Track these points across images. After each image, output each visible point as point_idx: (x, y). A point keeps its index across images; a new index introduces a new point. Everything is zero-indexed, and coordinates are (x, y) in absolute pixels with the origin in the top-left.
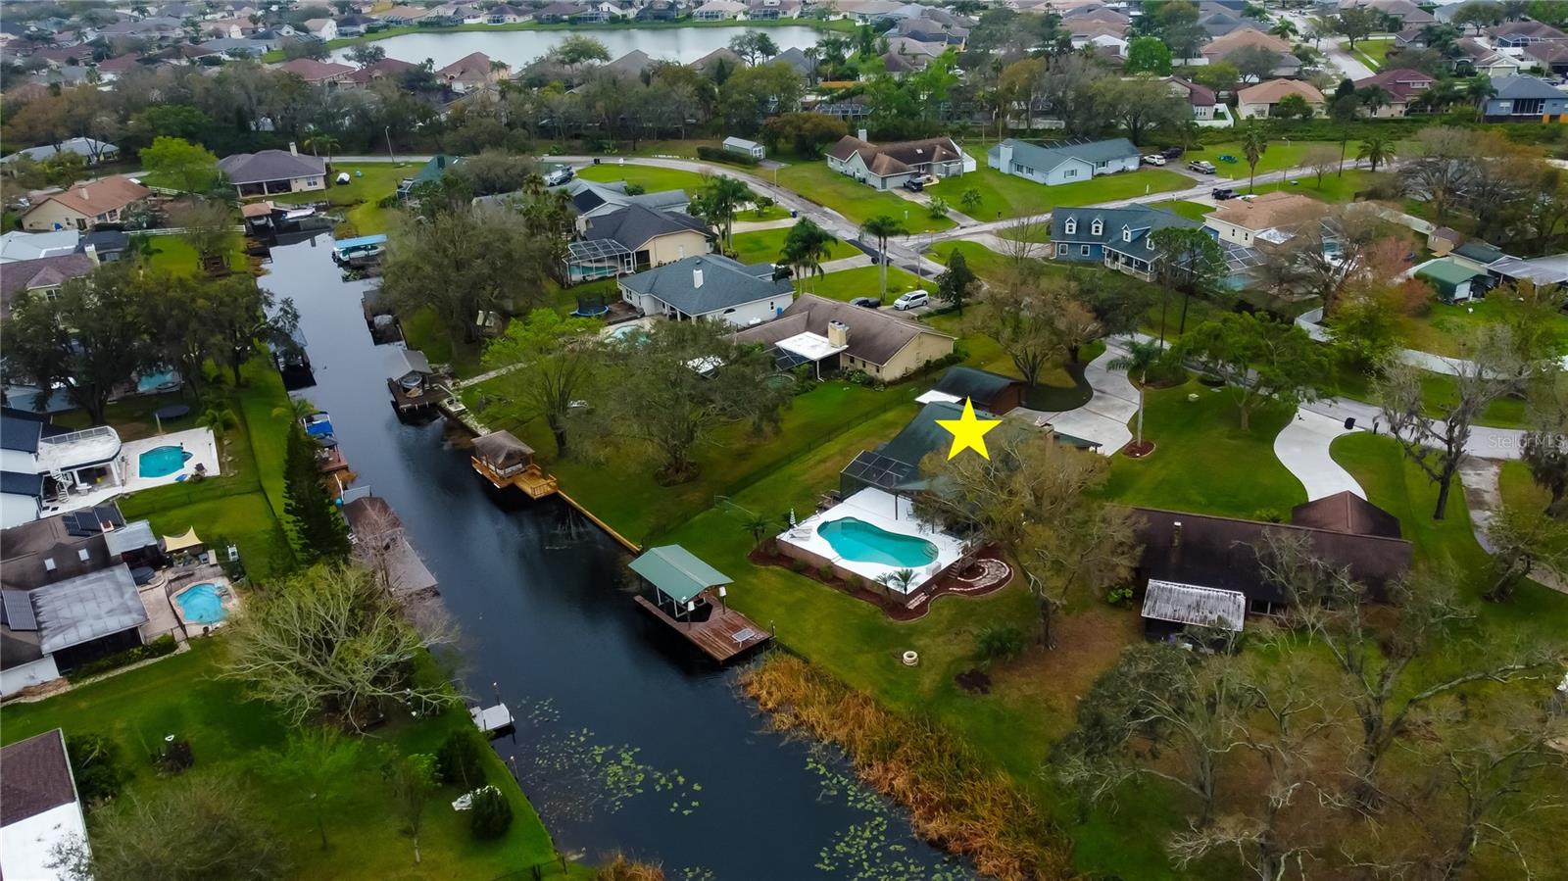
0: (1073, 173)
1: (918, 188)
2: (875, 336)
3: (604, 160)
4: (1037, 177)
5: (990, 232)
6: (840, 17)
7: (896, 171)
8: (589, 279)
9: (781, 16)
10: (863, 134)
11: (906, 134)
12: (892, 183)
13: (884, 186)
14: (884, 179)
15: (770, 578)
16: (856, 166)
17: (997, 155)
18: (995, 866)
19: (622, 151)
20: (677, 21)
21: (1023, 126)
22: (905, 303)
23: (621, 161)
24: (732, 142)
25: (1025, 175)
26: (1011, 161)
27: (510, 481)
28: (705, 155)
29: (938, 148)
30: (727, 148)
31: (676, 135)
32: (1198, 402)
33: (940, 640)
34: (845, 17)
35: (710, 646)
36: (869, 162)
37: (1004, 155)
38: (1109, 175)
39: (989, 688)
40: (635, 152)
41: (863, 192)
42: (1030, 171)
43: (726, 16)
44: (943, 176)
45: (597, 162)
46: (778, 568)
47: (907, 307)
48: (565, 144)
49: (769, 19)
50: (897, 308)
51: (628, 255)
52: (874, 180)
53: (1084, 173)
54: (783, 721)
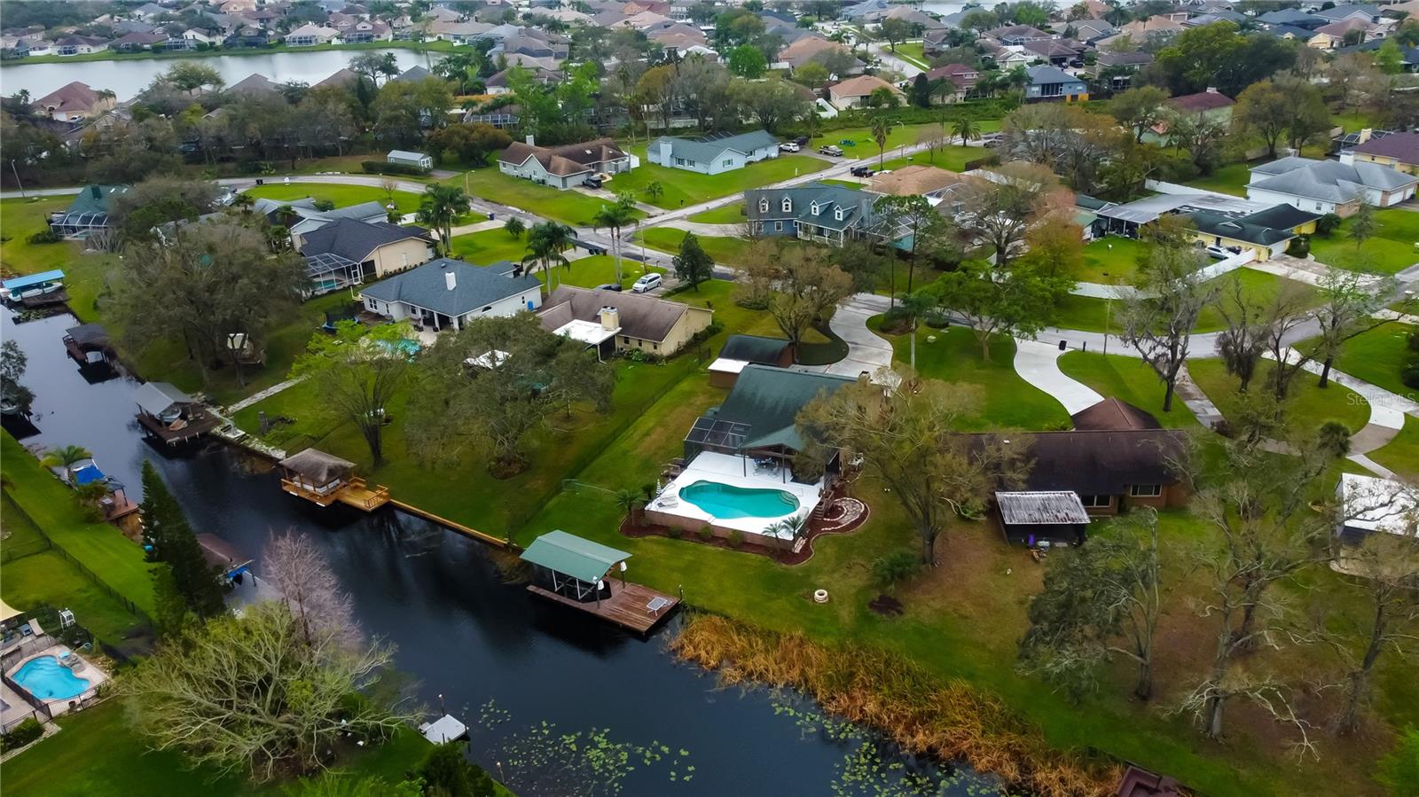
0: (729, 162)
1: (598, 185)
2: (645, 316)
3: (266, 181)
4: (699, 168)
5: (681, 218)
6: (435, 39)
7: (574, 171)
8: (319, 293)
9: (375, 39)
10: (530, 140)
11: (562, 138)
12: (572, 182)
13: (565, 185)
14: (564, 179)
15: (652, 546)
16: (533, 168)
17: (657, 151)
18: (989, 762)
19: (281, 171)
20: (270, 47)
21: (662, 126)
22: (644, 286)
23: (287, 180)
24: (396, 155)
25: (687, 167)
26: (671, 156)
27: (333, 498)
28: (370, 170)
29: (604, 148)
30: (392, 161)
31: (334, 152)
32: (936, 342)
33: (836, 575)
34: (440, 38)
35: (626, 620)
36: (546, 164)
37: (664, 151)
38: (757, 162)
39: (902, 609)
40: (294, 171)
41: (547, 193)
42: (692, 163)
43: (320, 41)
44: (614, 172)
45: (260, 182)
46: (655, 537)
47: (646, 290)
48: (217, 168)
49: (364, 42)
50: (636, 291)
51: (355, 267)
52: (554, 181)
53: (739, 162)
54: (730, 674)
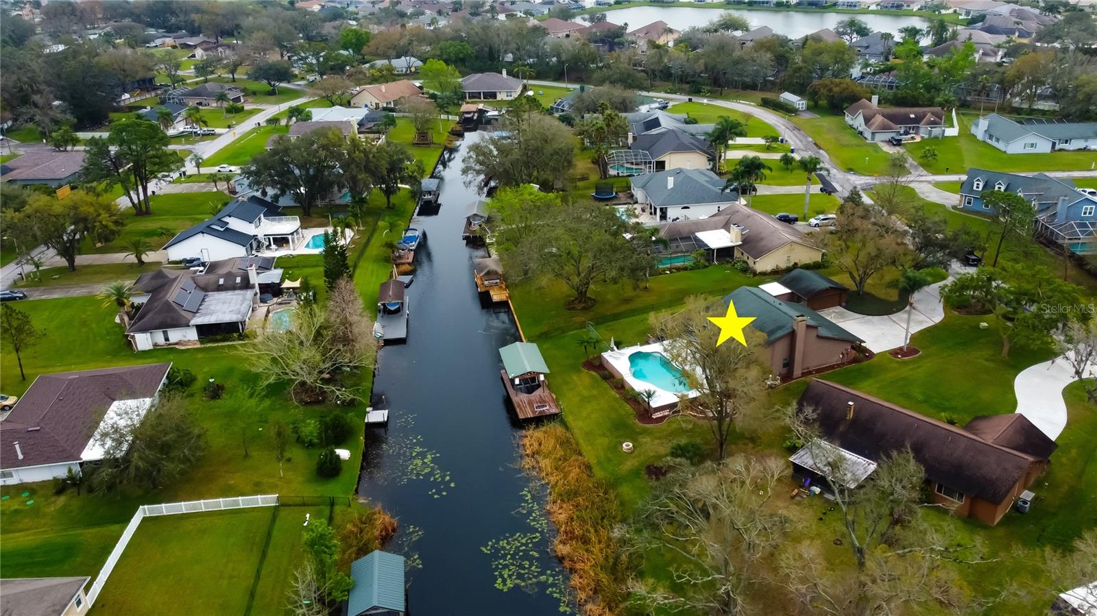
0: (1032, 145)
1: (898, 143)
2: (762, 239)
3: (695, 99)
4: (1001, 146)
5: (929, 182)
6: (951, 11)
7: (884, 128)
9: (905, 7)
10: (875, 99)
12: (879, 137)
13: (873, 139)
14: (873, 134)
15: (584, 380)
16: (858, 122)
17: (977, 125)
18: (580, 583)
19: (714, 95)
21: (1025, 106)
22: (816, 222)
23: (705, 101)
24: (788, 97)
25: (993, 143)
26: (986, 131)
27: (487, 289)
28: (766, 104)
29: (929, 114)
30: (782, 100)
31: (753, 87)
32: (986, 329)
33: (656, 442)
34: (955, 11)
35: (521, 409)
36: (867, 120)
37: (981, 127)
38: (1069, 151)
40: (721, 96)
41: (854, 141)
42: (998, 140)
43: (863, 6)
44: (926, 136)
45: (690, 100)
46: (594, 373)
47: (817, 225)
48: (677, 86)
49: (894, 10)
50: (810, 225)
51: (650, 163)
52: (868, 134)
53: (1044, 147)
54: (527, 463)
